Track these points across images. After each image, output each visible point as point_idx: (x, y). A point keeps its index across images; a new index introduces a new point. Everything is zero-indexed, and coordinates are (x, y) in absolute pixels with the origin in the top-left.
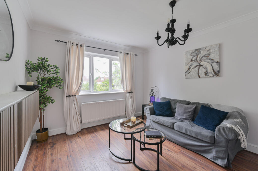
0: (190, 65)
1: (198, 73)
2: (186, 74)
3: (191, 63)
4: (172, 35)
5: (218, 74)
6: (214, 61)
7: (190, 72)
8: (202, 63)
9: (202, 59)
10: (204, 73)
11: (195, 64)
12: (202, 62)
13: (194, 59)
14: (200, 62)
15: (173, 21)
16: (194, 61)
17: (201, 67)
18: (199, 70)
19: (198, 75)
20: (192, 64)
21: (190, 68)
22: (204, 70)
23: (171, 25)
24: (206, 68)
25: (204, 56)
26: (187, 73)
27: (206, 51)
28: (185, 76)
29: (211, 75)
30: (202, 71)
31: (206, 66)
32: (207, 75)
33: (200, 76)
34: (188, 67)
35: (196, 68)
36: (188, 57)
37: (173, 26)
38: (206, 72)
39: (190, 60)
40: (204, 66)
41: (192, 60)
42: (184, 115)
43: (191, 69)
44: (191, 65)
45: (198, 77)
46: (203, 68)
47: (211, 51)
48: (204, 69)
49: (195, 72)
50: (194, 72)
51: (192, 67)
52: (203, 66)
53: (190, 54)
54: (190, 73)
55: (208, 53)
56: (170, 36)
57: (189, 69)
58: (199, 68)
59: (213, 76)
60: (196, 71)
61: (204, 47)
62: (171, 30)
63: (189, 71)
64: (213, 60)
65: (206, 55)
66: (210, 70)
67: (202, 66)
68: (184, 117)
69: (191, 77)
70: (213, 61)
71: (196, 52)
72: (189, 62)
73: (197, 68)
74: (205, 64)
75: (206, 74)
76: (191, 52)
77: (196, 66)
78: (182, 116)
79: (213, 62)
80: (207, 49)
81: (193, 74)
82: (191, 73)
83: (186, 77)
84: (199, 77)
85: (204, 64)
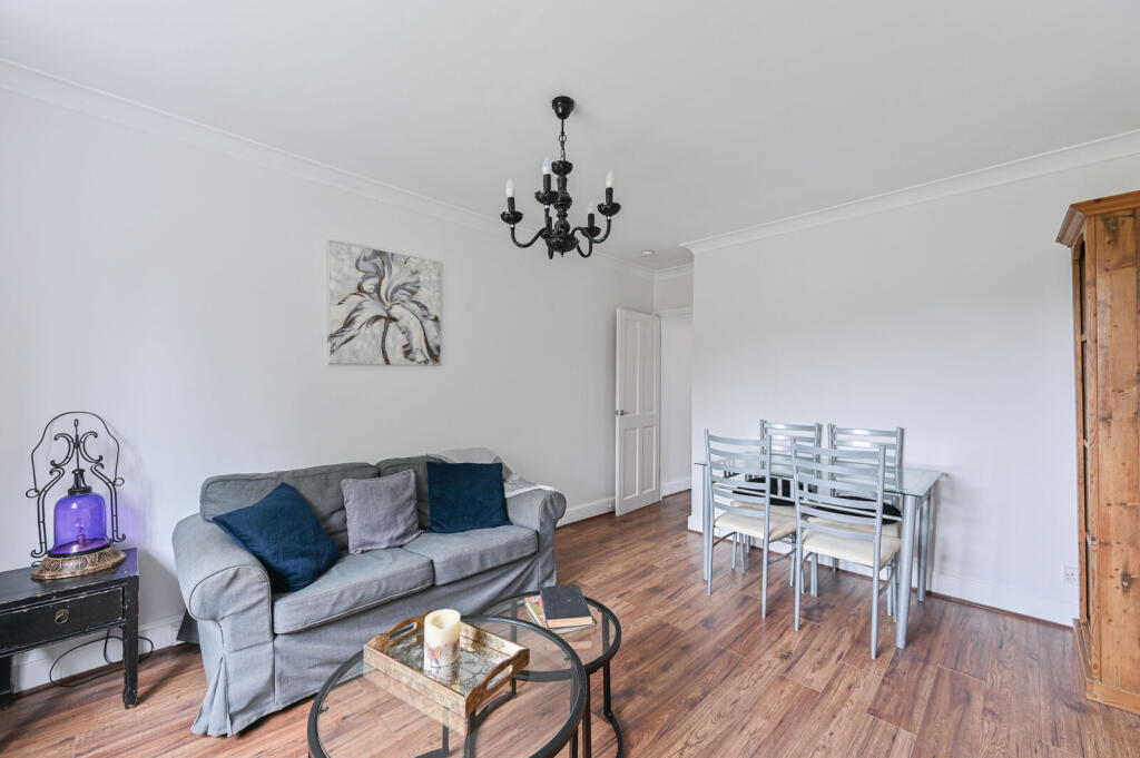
0: (353, 308)
1: (383, 348)
2: (334, 344)
3: (357, 299)
4: (563, 216)
5: (437, 356)
6: (429, 314)
7: (352, 337)
8: (396, 311)
9: (397, 295)
10: (402, 350)
11: (371, 309)
12: (395, 307)
13: (368, 286)
14: (389, 304)
15: (563, 168)
16: (369, 294)
17: (392, 326)
18: (385, 334)
19: (384, 353)
20: (360, 304)
21: (353, 319)
22: (402, 339)
23: (558, 180)
24: (406, 332)
25: (402, 286)
26: (338, 341)
27: (409, 273)
28: (332, 352)
29: (420, 358)
30: (395, 341)
31: (408, 322)
32: (411, 356)
33: (390, 357)
34: (341, 313)
35: (376, 324)
36: (346, 270)
37: (563, 183)
38: (407, 345)
39: (354, 288)
40: (402, 323)
41: (360, 289)
42: (399, 522)
43: (356, 326)
44: (356, 310)
45: (381, 360)
46: (400, 328)
47: (422, 277)
48: (403, 333)
49: (374, 342)
50: (366, 339)
51: (360, 320)
52: (400, 323)
53: (354, 262)
54: (351, 342)
55: (413, 279)
56: (555, 220)
57: (349, 322)
58: (386, 328)
59: (426, 362)
60: (374, 336)
61: (403, 256)
62: (555, 197)
63: (348, 336)
64: (426, 308)
65: (408, 287)
66: (417, 341)
67: (395, 320)
68: (401, 530)
69: (354, 360)
70: (426, 313)
71: (374, 261)
72: (347, 292)
73: (379, 325)
74: (406, 319)
75: (408, 352)
76: (357, 252)
77: (377, 318)
78: (389, 527)
79: (424, 316)
80: (412, 265)
81: (366, 345)
82: (357, 343)
83: (335, 356)
84: (387, 362)
85: (401, 317)
